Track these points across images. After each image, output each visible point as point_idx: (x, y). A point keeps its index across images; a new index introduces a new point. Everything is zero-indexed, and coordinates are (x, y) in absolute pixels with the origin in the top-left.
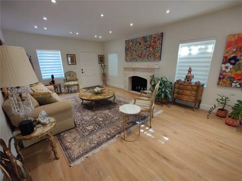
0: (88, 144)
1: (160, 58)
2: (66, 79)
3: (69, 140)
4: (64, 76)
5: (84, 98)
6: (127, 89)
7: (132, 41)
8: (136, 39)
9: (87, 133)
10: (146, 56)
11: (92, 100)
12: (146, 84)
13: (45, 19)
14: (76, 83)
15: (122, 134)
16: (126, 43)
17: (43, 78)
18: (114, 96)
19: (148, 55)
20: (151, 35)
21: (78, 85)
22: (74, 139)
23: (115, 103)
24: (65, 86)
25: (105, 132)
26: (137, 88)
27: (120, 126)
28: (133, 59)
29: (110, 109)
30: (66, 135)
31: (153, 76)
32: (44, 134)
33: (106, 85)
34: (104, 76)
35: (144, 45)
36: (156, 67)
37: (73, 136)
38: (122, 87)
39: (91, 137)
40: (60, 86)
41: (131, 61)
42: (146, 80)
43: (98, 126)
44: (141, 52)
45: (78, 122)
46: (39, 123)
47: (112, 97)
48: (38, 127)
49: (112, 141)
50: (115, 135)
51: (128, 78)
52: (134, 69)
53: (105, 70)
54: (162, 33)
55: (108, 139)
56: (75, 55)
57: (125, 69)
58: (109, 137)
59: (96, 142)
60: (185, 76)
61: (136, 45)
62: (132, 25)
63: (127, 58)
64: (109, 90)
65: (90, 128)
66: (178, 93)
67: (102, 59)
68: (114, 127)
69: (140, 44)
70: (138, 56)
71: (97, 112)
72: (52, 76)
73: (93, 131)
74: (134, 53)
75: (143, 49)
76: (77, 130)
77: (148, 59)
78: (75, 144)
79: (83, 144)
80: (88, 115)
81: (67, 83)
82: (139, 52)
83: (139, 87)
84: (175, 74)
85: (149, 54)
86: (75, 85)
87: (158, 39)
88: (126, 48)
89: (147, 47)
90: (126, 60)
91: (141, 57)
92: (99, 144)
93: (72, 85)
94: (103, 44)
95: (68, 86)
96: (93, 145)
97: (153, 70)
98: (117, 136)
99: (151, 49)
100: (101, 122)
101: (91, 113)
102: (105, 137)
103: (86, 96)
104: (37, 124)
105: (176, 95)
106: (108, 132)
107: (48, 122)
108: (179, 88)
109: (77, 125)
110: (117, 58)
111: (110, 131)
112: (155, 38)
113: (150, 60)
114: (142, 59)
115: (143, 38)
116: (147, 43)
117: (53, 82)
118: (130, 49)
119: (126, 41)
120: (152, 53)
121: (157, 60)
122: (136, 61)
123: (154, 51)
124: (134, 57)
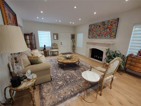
0: (57, 97)
1: (115, 37)
2: (52, 48)
3: (45, 91)
4: (51, 46)
5: (59, 61)
6: (88, 57)
7: (94, 25)
8: (97, 23)
9: (58, 87)
10: (104, 35)
11: (64, 63)
12: (103, 55)
13: (42, 12)
14: (57, 50)
15: (83, 94)
16: (89, 27)
17: (40, 46)
18: (79, 61)
19: (105, 35)
20: (109, 21)
21: (58, 52)
22: (49, 90)
23: (79, 66)
24: (51, 51)
25: (70, 89)
26: (95, 56)
27: (82, 85)
28: (93, 37)
29: (75, 70)
30: (44, 86)
31: (109, 49)
32: (26, 87)
33: (75, 53)
34: (74, 47)
35: (103, 27)
36: (111, 43)
37: (49, 88)
38: (84, 55)
39: (60, 91)
40: (48, 52)
42: (103, 52)
43: (66, 83)
44: (100, 32)
45: (54, 77)
46: (26, 78)
47: (77, 62)
48: (25, 81)
49: (75, 98)
50: (77, 94)
51: (89, 50)
52: (94, 44)
53: (74, 43)
54: (119, 18)
55: (72, 96)
56: (58, 34)
57: (88, 43)
58: (72, 94)
59: (62, 97)
60: (138, 51)
61: (96, 27)
62: (95, 13)
63: (89, 36)
64: (76, 57)
65: (60, 83)
66: (130, 65)
67: (73, 37)
68: (77, 85)
69: (100, 26)
71: (67, 71)
72: (45, 46)
73: (62, 86)
74: (94, 33)
75: (102, 30)
76: (52, 84)
78: (48, 95)
79: (53, 97)
80: (61, 73)
81: (52, 50)
82: (98, 32)
83: (97, 56)
84: (128, 49)
85: (107, 33)
86: (56, 51)
87: (115, 23)
88: (89, 30)
90: (89, 38)
91: (99, 36)
92: (64, 99)
93: (55, 52)
94: (75, 27)
95: (53, 52)
96: (60, 99)
97: (108, 45)
98: (78, 94)
99: (108, 30)
100: (68, 80)
101: (62, 71)
102: (69, 93)
103: (61, 59)
104: (25, 79)
105: (127, 66)
106: (72, 90)
107: (31, 79)
108: (131, 61)
109: (53, 80)
110: (83, 36)
111: (74, 89)
112: (112, 22)
113: (106, 38)
114: (100, 37)
115: (102, 22)
116: (105, 26)
117: (45, 49)
118: (92, 30)
119: (90, 25)
120: (109, 33)
121: (113, 38)
122: (96, 38)
123: (110, 32)
124: (94, 35)
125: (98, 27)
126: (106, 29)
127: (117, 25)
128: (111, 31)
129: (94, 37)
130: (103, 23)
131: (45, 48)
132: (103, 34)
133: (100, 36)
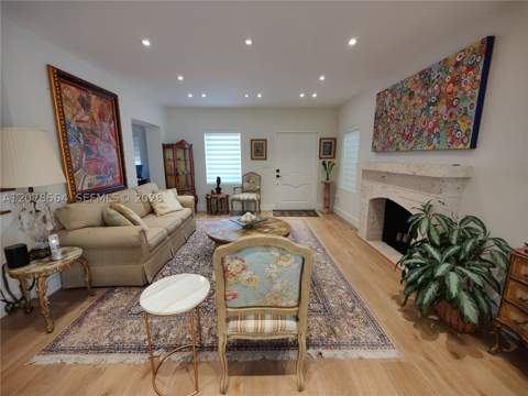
1: (472, 139)
2: (243, 188)
4: (240, 181)
6: (364, 235)
7: (392, 91)
8: (402, 82)
10: (426, 134)
16: (377, 101)
17: (208, 181)
19: (430, 131)
20: (446, 60)
24: (234, 200)
28: (389, 146)
34: (328, 188)
35: (423, 98)
40: (227, 200)
41: (384, 150)
44: (411, 123)
51: (367, 202)
52: (384, 177)
53: (331, 174)
57: (365, 174)
61: (399, 100)
63: (376, 144)
69: (411, 95)
70: (403, 134)
72: (219, 180)
74: (393, 126)
75: (418, 111)
77: (430, 142)
81: (237, 196)
82: (405, 123)
85: (435, 125)
87: (470, 68)
88: (376, 114)
89: (430, 104)
90: (374, 149)
91: (408, 138)
93: (244, 201)
99: (442, 108)
112: (457, 64)
113: (434, 149)
114: (412, 144)
115: (420, 74)
116: (430, 91)
117: (219, 190)
118: (385, 115)
119: (379, 94)
120: (446, 122)
121: (461, 146)
122: (398, 150)
123: (451, 115)
124: (391, 138)
125: (404, 99)
126: (433, 104)
127: (479, 77)
128: (455, 111)
129: (391, 143)
130: (425, 77)
131: (221, 186)
132: (423, 129)
133: (410, 141)
